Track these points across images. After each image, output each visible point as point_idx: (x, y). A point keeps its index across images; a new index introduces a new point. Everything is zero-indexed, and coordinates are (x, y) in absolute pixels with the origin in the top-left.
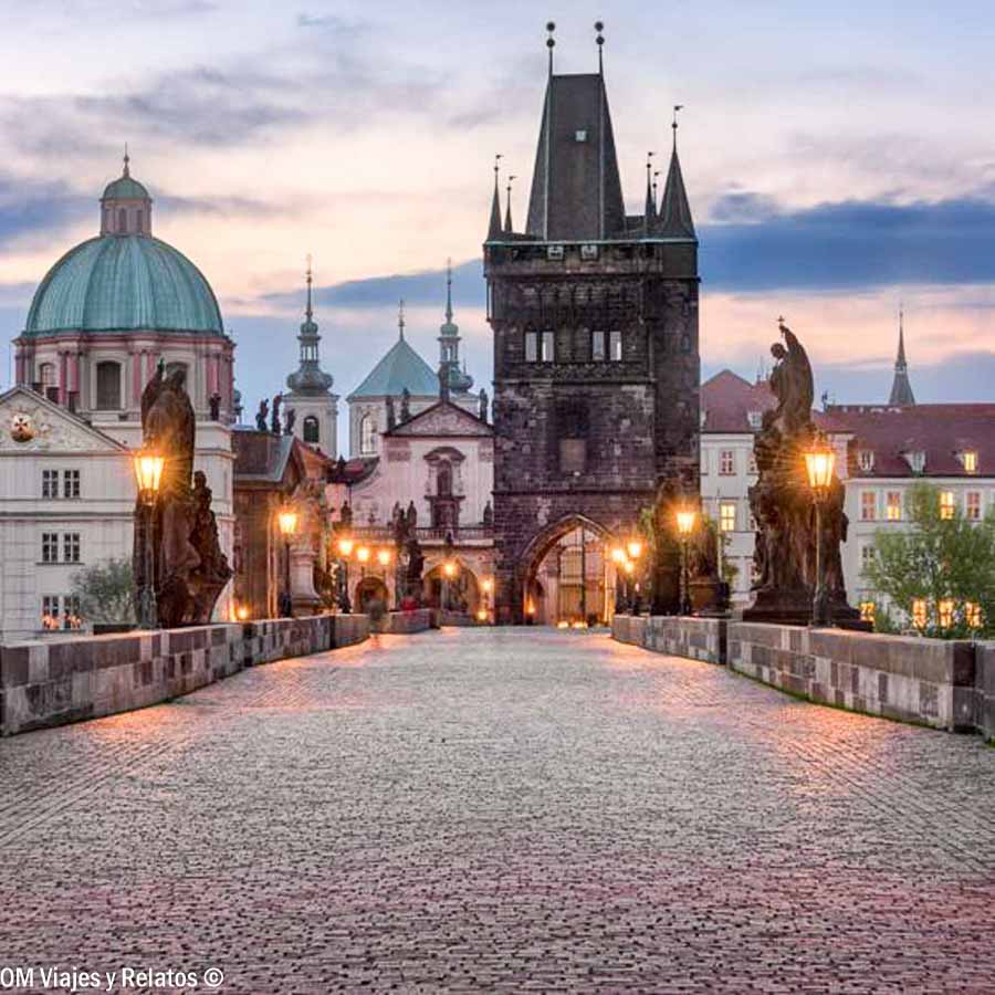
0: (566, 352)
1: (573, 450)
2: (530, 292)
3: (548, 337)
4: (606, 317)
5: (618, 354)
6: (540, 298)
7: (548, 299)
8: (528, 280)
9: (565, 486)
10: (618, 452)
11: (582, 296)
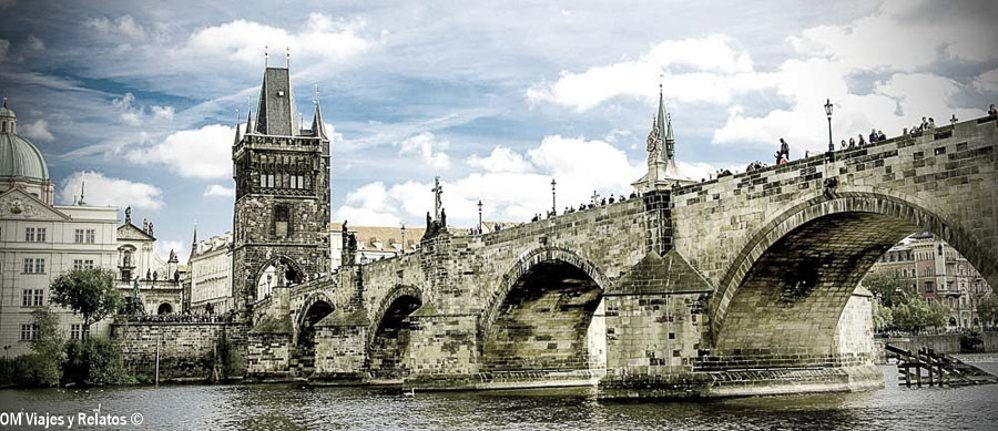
0: (278, 183)
1: (282, 227)
2: (264, 157)
3: (271, 177)
4: (297, 171)
5: (300, 187)
6: (268, 160)
7: (271, 161)
8: (264, 152)
9: (278, 242)
10: (302, 227)
11: (286, 161)
